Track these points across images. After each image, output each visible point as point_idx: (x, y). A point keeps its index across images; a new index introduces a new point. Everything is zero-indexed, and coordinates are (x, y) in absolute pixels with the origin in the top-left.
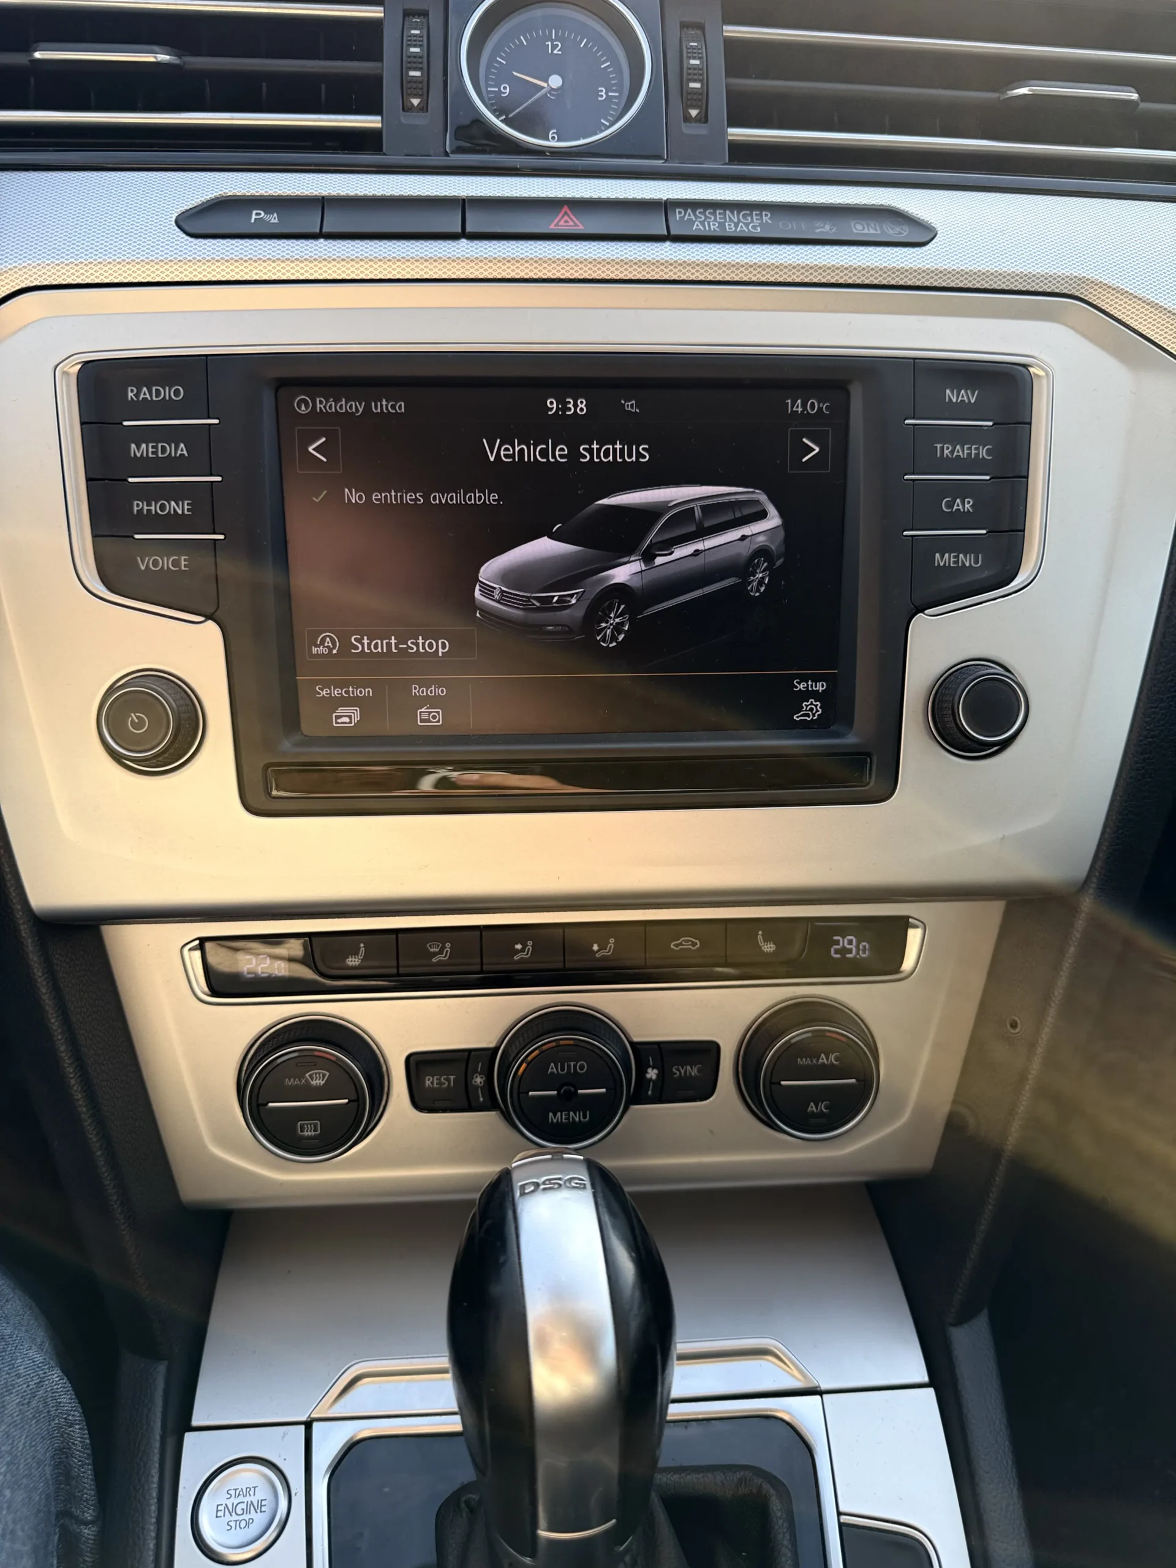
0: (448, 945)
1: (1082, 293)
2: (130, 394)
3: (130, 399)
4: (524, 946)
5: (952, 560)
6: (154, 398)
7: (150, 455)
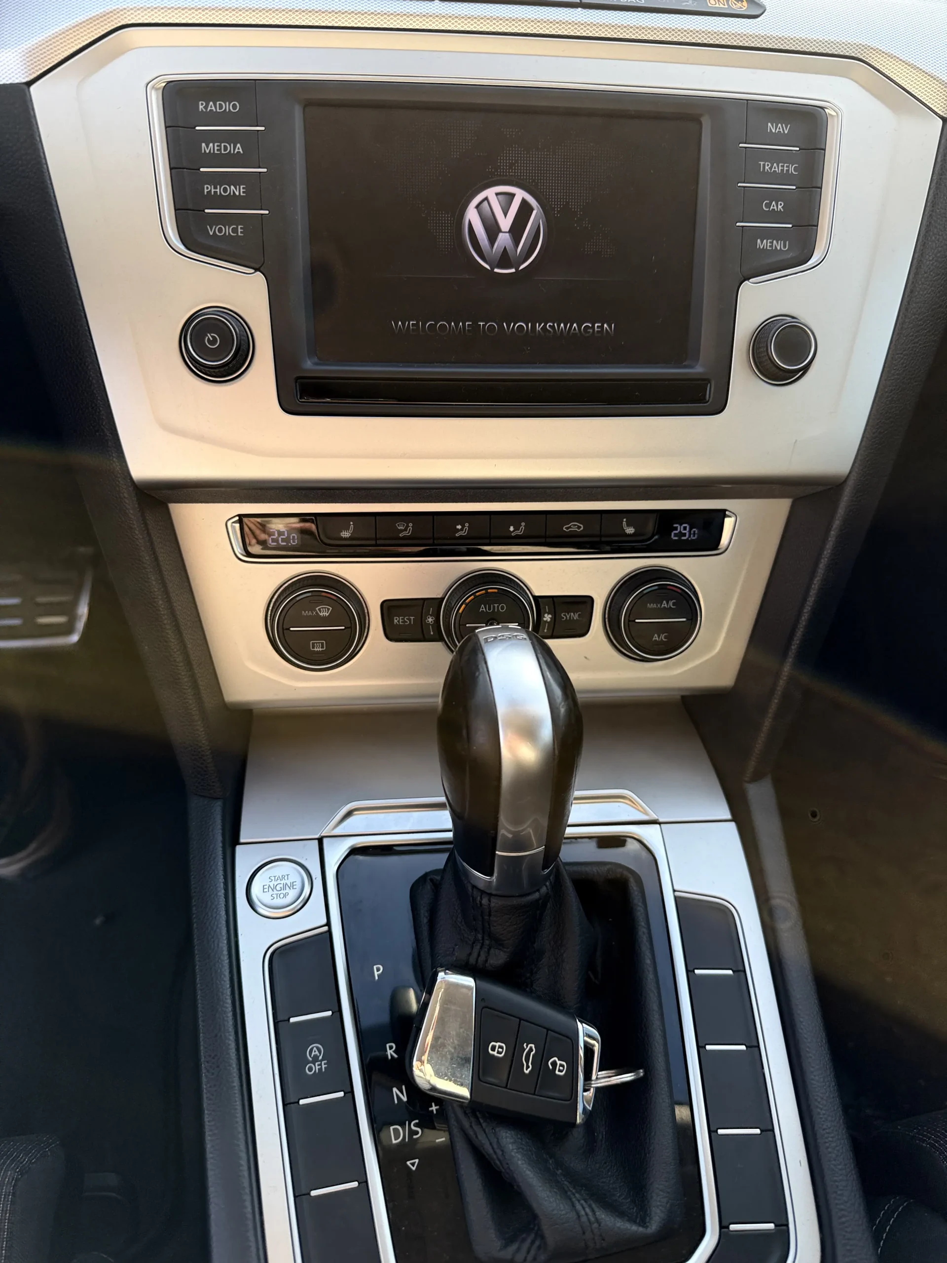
0: (411, 525)
1: (864, 57)
2: (201, 107)
3: (200, 110)
4: (463, 526)
5: (768, 245)
6: (218, 110)
7: (216, 152)
